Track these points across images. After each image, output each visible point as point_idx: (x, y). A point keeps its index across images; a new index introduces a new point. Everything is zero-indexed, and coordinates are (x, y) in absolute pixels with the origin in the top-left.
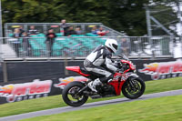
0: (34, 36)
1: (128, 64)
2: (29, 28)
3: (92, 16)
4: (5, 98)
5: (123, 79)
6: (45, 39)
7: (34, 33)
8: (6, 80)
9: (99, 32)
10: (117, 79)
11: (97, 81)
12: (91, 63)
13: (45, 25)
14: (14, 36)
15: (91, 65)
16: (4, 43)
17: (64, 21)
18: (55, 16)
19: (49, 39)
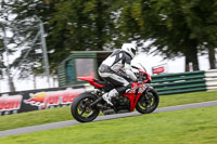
1: (146, 75)
5: (141, 91)
10: (134, 91)
11: (113, 92)
15: (110, 70)
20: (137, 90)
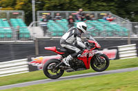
0: (59, 21)
1: (94, 44)
2: (55, 15)
3: (103, 6)
4: (37, 67)
5: (91, 55)
6: (67, 23)
7: (59, 19)
8: (37, 53)
9: (108, 18)
10: (86, 56)
11: (69, 57)
12: (65, 41)
13: (67, 13)
14: (43, 21)
15: (65, 42)
16: (36, 26)
17: (81, 10)
18: (75, 6)
19: (70, 23)
20: (88, 55)
